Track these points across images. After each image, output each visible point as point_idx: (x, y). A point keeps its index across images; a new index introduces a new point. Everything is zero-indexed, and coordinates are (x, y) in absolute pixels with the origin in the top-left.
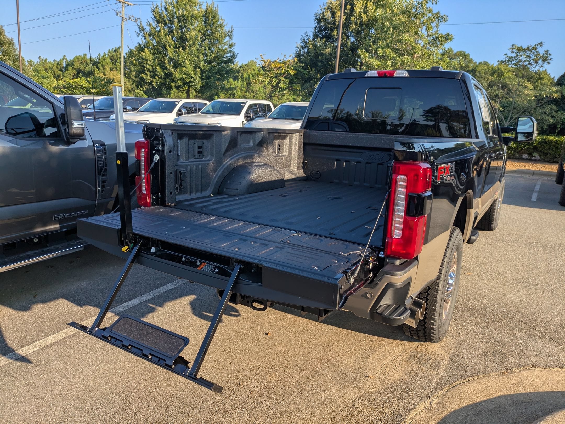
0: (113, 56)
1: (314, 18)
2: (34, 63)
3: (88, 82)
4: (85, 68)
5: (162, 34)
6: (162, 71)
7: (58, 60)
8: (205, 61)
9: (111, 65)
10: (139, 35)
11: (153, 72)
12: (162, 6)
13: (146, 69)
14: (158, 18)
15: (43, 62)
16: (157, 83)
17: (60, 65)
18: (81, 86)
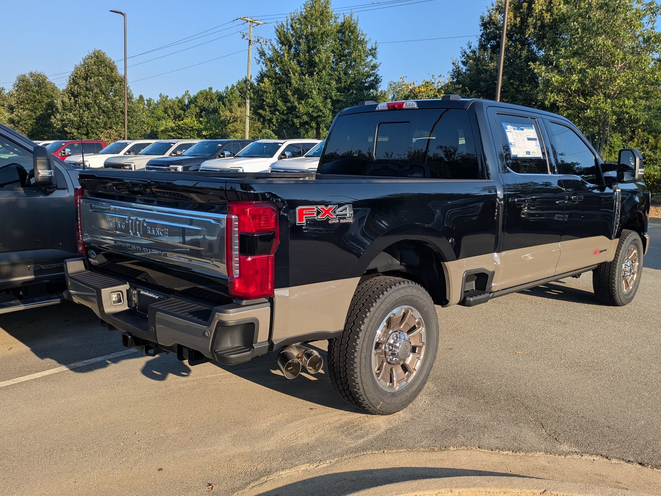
0: (242, 88)
1: (480, 23)
2: (153, 102)
3: (201, 123)
4: (209, 104)
5: (286, 58)
6: (284, 105)
7: (180, 97)
8: (338, 90)
9: (239, 100)
10: (259, 61)
11: (273, 107)
12: (287, 24)
13: (265, 103)
14: (283, 39)
15: (164, 99)
16: (277, 120)
17: (181, 103)
18: (192, 127)
